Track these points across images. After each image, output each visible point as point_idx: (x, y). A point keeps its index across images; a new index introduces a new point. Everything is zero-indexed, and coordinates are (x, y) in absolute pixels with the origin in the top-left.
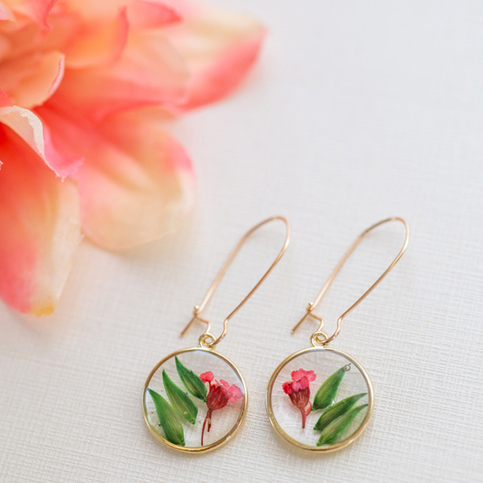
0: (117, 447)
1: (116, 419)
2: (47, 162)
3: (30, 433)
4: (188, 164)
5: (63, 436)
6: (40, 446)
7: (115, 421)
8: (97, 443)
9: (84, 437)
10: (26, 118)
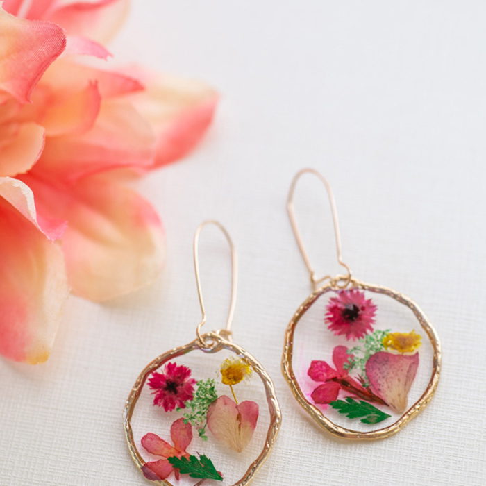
0: (112, 479)
1: (109, 454)
2: (39, 227)
3: (31, 471)
4: (156, 219)
5: (61, 472)
6: (41, 483)
7: (108, 455)
8: (94, 477)
9: (81, 472)
10: (19, 188)
